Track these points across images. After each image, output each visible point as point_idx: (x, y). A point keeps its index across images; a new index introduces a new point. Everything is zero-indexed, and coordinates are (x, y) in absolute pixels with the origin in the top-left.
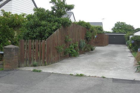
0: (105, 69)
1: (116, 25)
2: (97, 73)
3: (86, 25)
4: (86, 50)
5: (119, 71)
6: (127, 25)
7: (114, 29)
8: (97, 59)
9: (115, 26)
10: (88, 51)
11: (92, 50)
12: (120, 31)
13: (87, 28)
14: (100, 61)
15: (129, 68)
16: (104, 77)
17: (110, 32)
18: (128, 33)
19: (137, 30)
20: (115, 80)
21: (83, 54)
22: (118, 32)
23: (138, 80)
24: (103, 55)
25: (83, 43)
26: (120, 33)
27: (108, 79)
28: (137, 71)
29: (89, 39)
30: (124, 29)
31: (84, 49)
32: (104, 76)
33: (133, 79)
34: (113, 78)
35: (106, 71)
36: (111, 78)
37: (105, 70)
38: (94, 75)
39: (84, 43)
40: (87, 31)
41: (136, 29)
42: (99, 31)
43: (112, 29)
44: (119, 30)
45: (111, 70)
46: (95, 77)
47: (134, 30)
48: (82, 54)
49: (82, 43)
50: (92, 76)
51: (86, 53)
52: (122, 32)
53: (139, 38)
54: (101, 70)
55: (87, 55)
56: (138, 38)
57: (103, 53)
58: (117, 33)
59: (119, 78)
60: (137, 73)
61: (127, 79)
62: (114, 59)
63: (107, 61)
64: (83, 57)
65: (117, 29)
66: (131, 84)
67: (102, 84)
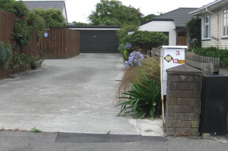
0: (49, 111)
1: (99, 7)
2: (23, 122)
3: (15, 7)
4: (14, 67)
5: (80, 114)
6: (125, 7)
7: (93, 17)
8: (37, 89)
9: (98, 10)
10: (23, 71)
11: (33, 67)
12: (108, 21)
13: (17, 15)
14: (43, 94)
15: (107, 106)
16: (37, 131)
17: (86, 24)
18: (126, 26)
19: (148, 20)
20: (61, 137)
21: (9, 77)
22: (103, 25)
23: (117, 133)
24: (57, 78)
25: (7, 51)
26: (108, 25)
27: (46, 134)
28: (123, 113)
29: (22, 41)
30: (118, 16)
31: (11, 65)
32: (38, 128)
33: (106, 133)
34: (60, 131)
35: (49, 116)
36: (55, 132)
37: (48, 113)
38: (13, 127)
39: (9, 50)
40: (18, 22)
41: (146, 17)
42: (55, 23)
43: (91, 18)
44: (105, 20)
45: (61, 114)
46: (17, 130)
47: (141, 19)
48: (5, 78)
49: (4, 50)
50: (10, 128)
51: (17, 75)
52: (112, 24)
53: (142, 36)
54: (36, 114)
55: (18, 80)
56: (140, 36)
57: (58, 75)
58: (100, 25)
59: (72, 132)
60: (121, 118)
61: (92, 133)
62: (80, 87)
63: (60, 92)
64: (5, 85)
65: (102, 16)
66: (96, 144)
67: (26, 148)
